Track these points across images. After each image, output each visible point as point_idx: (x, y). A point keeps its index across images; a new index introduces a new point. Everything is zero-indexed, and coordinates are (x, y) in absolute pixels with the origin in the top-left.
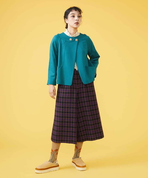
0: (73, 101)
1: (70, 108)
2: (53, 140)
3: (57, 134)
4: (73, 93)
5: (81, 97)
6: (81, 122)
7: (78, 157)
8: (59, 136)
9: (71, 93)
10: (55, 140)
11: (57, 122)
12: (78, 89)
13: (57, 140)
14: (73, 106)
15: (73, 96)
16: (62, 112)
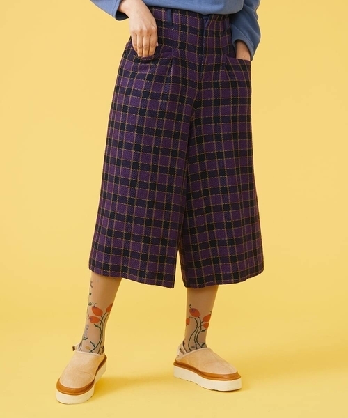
0: (178, 127)
1: (166, 152)
2: (93, 265)
3: (109, 243)
4: (182, 100)
5: (208, 121)
6: (199, 212)
7: (203, 345)
8: (117, 252)
9: (173, 98)
10: (99, 265)
11: (115, 200)
12: (200, 88)
13: (106, 267)
14: (175, 145)
15: (180, 110)
16: (135, 166)
